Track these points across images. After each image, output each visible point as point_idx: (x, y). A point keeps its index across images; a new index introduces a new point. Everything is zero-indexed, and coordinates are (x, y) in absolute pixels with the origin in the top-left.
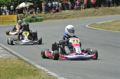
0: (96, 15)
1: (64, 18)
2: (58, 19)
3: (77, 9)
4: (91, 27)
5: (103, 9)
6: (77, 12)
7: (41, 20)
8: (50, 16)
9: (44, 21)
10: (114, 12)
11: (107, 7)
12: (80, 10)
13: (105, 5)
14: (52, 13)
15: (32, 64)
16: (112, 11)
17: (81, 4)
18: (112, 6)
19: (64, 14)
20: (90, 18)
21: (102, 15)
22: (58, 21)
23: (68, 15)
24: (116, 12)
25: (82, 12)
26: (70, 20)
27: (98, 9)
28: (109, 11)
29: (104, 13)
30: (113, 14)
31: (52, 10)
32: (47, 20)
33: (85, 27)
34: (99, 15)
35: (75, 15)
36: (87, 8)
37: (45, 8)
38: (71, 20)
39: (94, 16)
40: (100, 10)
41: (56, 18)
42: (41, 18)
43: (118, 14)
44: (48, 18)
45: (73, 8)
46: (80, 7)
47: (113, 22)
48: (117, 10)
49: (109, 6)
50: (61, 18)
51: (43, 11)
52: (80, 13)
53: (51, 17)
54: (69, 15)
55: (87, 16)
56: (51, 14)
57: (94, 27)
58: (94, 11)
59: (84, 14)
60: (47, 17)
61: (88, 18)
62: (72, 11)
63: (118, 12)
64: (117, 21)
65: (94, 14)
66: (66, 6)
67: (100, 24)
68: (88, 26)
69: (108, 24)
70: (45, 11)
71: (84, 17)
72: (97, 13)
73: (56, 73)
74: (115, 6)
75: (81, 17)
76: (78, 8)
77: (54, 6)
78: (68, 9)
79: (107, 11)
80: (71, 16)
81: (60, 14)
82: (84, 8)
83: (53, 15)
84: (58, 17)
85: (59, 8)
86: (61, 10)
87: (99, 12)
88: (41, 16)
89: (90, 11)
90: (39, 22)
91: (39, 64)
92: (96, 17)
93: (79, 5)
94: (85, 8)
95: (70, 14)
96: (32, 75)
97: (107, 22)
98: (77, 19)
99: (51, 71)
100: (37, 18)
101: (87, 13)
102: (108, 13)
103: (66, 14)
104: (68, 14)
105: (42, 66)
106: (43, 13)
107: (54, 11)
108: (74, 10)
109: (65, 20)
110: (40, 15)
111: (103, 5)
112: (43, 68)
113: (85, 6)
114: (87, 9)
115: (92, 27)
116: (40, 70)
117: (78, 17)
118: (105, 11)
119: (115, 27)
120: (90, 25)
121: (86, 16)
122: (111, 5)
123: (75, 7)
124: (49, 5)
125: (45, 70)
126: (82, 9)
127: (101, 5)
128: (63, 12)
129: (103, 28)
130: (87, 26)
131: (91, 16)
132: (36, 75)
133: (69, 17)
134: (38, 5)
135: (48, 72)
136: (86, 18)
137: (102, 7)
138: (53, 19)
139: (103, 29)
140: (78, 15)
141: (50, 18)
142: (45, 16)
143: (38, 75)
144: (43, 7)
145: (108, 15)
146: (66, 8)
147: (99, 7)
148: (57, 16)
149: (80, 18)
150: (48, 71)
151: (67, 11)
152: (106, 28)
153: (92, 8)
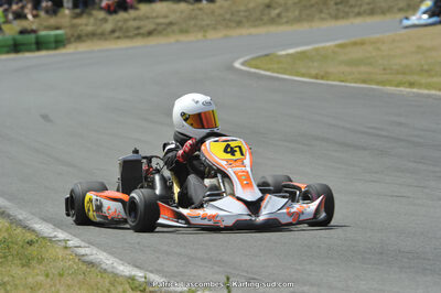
0: (273, 19)
1: (150, 33)
2: (127, 37)
4: (253, 70)
6: (200, 9)
7: (58, 43)
8: (94, 25)
9: (68, 46)
10: (343, 10)
14: (101, 15)
15: (20, 217)
16: (336, 4)
19: (148, 18)
21: (298, 20)
23: (166, 21)
24: (351, 7)
25: (221, 7)
26: (172, 39)
28: (325, 3)
29: (308, 13)
33: (231, 68)
34: (287, 23)
35: (193, 22)
39: (265, 24)
41: (116, 35)
42: (56, 35)
43: (359, 14)
44: (86, 35)
47: (342, 46)
50: (137, 35)
51: (65, 5)
52: (213, 12)
53: (99, 31)
54: (171, 24)
55: (239, 24)
56: (95, 19)
57: (268, 70)
58: (269, 6)
59: (228, 16)
60: (81, 30)
61: (244, 31)
62: (182, 6)
64: (355, 44)
65: (265, 18)
67: (288, 55)
68: (243, 64)
69: (323, 56)
70: (73, 7)
71: (227, 27)
72: (276, 11)
73: (111, 253)
75: (215, 29)
80: (175, 28)
81: (134, 19)
83: (105, 20)
84: (127, 30)
87: (287, 10)
88: (58, 28)
89: (250, 6)
92: (273, 29)
95: (172, 18)
96: (17, 262)
97: (317, 49)
98: (200, 36)
99: (91, 244)
100: (43, 33)
101: (239, 11)
102: (321, 12)
103: (156, 17)
104: (166, 17)
106: (65, 16)
109: (153, 42)
110: (53, 21)
112: (61, 235)
115: (259, 69)
116: (50, 240)
117: (204, 28)
118: (312, 6)
119: (347, 69)
120: (253, 59)
121: (234, 25)
125: (70, 243)
128: (144, 8)
129: (303, 71)
130: (237, 65)
131: (254, 26)
132: (34, 263)
133: (169, 30)
135: (82, 251)
136: (236, 33)
138: (106, 39)
139: (303, 75)
140: (204, 23)
141: (92, 35)
142: (72, 26)
143: (41, 260)
145: (323, 19)
148: (120, 24)
149: (212, 35)
150: (83, 244)
151: (160, 7)
152: (314, 72)
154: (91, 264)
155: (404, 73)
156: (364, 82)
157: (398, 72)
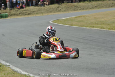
0: (59, 11)
1: (29, 14)
2: (23, 15)
3: (41, 6)
4: (54, 23)
5: (66, 5)
6: (41, 8)
7: (6, 16)
8: (15, 12)
9: (9, 17)
10: (76, 8)
11: (70, 4)
12: (44, 6)
13: (68, 1)
14: (17, 9)
16: (75, 7)
17: (45, 1)
18: (75, 2)
19: (28, 10)
20: (54, 14)
21: (65, 11)
22: (23, 17)
23: (33, 11)
24: (78, 8)
25: (46, 8)
26: (34, 16)
27: (61, 5)
28: (72, 6)
29: (68, 9)
30: (76, 10)
31: (17, 7)
32: (12, 16)
33: (49, 23)
34: (63, 12)
35: (39, 11)
36: (50, 4)
37: (10, 5)
38: (36, 16)
39: (57, 12)
40: (64, 6)
41: (21, 14)
42: (6, 15)
43: (80, 9)
44: (13, 15)
45: (37, 5)
46: (44, 3)
47: (76, 17)
48: (80, 6)
49: (72, 2)
50: (26, 14)
51: (8, 7)
52: (44, 9)
53: (16, 14)
54: (34, 12)
55: (51, 12)
56: (15, 10)
57: (58, 23)
58: (58, 8)
59: (48, 10)
60: (12, 13)
61: (52, 14)
62: (37, 7)
63: (80, 7)
64: (79, 17)
65: (57, 10)
66: (30, 2)
68: (52, 22)
69: (71, 20)
70: (10, 8)
71: (48, 12)
72: (60, 9)
74: (78, 2)
75: (45, 13)
76: (42, 4)
77: (18, 2)
78: (32, 5)
79: (70, 7)
80: (35, 13)
81: (25, 11)
82: (47, 4)
83: (18, 11)
84: (23, 13)
85: (24, 4)
86: (26, 6)
87: (62, 8)
88: (6, 13)
89: (54, 7)
90: (4, 18)
91: (4, 60)
92: (59, 13)
93: (43, 2)
94: (49, 4)
97: (70, 18)
98: (41, 15)
99: (15, 66)
100: (2, 14)
101: (51, 9)
102: (71, 9)
103: (30, 10)
104: (33, 10)
105: (7, 62)
106: (8, 10)
107: (18, 7)
108: (38, 6)
109: (30, 16)
110: (5, 11)
111: (66, 1)
112: (8, 64)
113: (49, 2)
114: (51, 6)
115: (56, 23)
116: (5, 65)
117: (42, 13)
118: (69, 7)
119: (77, 23)
120: (54, 20)
121: (49, 12)
122: (73, 1)
123: (39, 4)
124: (13, 1)
125: (10, 66)
126: (46, 5)
127: (64, 1)
128: (28, 8)
129: (67, 23)
130: (50, 22)
131: (54, 12)
132: (1, 71)
133: (33, 13)
134: (2, 1)
135: (13, 68)
136: (50, 14)
137: (65, 3)
138: (18, 16)
139: (67, 24)
140: (42, 12)
141: (14, 15)
142: (10, 12)
143: (3, 71)
144: (8, 3)
145: (71, 11)
146: (30, 4)
147: (62, 3)
148: (21, 12)
149: (44, 15)
150: (13, 66)
151: (31, 8)
152: (69, 24)
153: (55, 4)
154: (15, 71)
155: (91, 24)
156: (82, 26)
157: (90, 24)
